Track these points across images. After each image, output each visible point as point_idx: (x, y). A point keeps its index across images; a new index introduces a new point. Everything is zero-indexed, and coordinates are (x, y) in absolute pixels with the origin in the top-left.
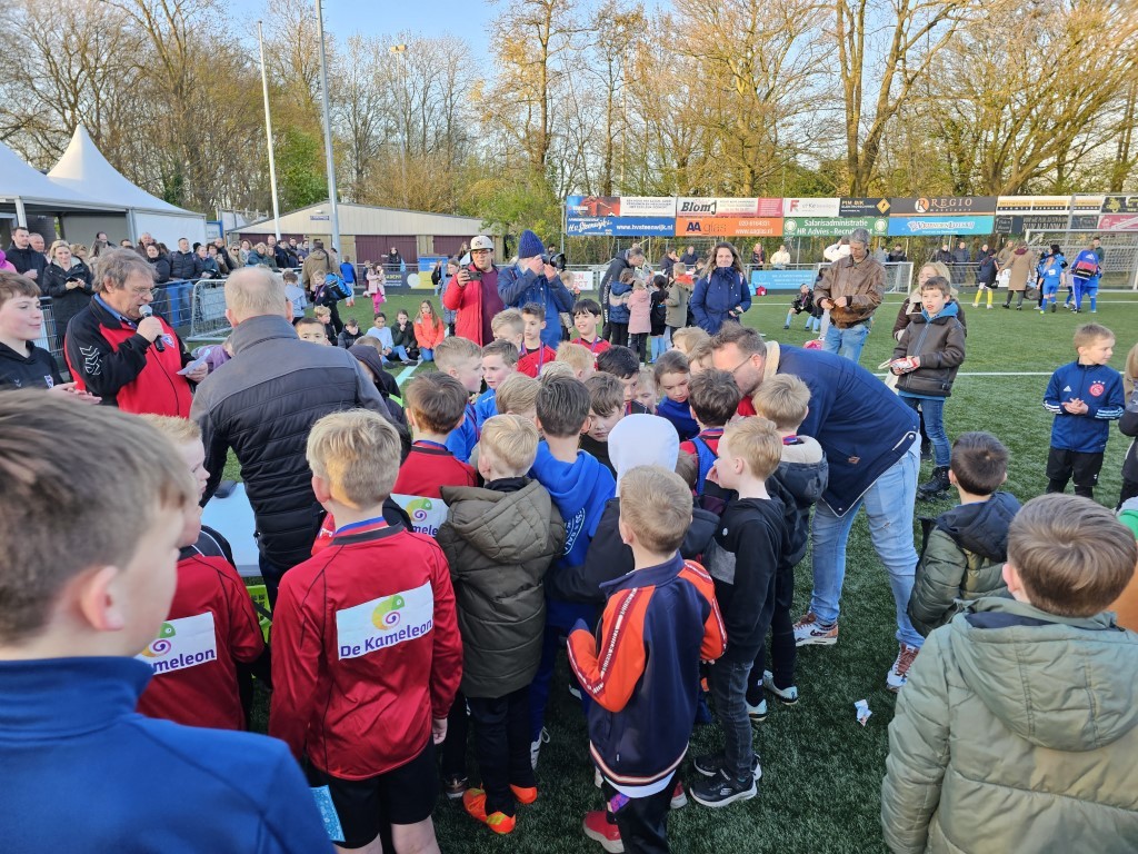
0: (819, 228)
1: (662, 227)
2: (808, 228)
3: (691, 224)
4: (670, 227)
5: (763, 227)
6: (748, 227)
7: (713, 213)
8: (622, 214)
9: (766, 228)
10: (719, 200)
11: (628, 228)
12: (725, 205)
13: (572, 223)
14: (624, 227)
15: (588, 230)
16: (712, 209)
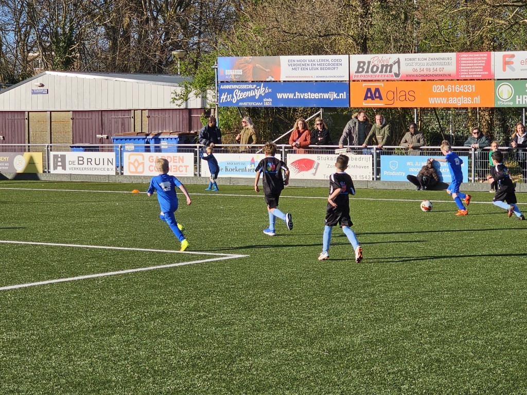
1: (333, 96)
3: (369, 90)
4: (343, 95)
5: (466, 95)
6: (446, 95)
7: (397, 75)
8: (282, 79)
9: (471, 95)
10: (402, 57)
11: (291, 96)
12: (413, 63)
13: (225, 91)
14: (285, 96)
15: (243, 100)
16: (395, 69)
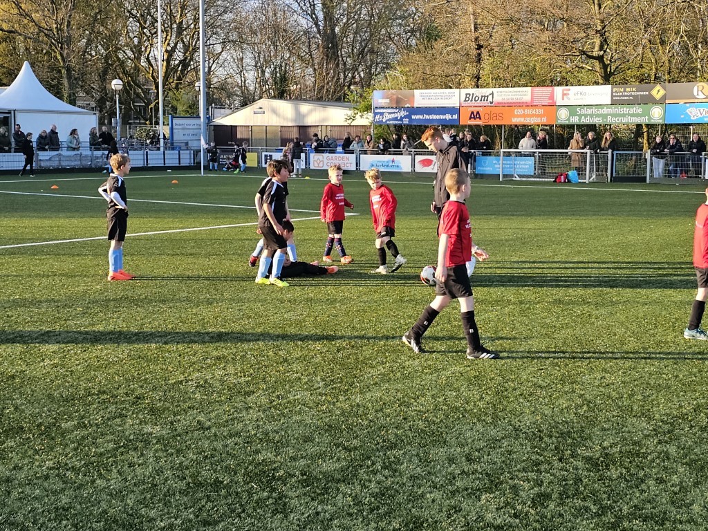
0: (591, 116)
1: (448, 117)
2: (580, 116)
3: (472, 113)
4: (455, 117)
5: (537, 116)
6: (524, 116)
7: (491, 103)
8: (416, 105)
9: (540, 116)
10: (496, 90)
11: (421, 117)
12: (502, 95)
14: (417, 117)
16: (490, 99)
